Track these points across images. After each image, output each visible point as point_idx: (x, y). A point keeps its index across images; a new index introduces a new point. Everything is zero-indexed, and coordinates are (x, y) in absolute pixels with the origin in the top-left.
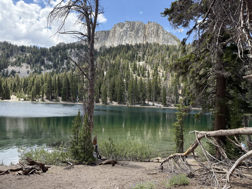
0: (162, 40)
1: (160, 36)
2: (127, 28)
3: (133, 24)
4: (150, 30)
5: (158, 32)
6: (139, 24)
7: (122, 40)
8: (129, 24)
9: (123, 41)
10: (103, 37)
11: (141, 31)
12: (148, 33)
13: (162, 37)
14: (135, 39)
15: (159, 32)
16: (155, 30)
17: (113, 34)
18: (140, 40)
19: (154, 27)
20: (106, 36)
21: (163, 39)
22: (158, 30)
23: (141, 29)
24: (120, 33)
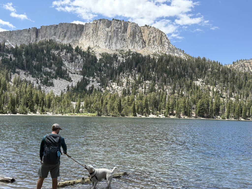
0: (168, 50)
1: (165, 45)
2: (117, 28)
3: (125, 24)
4: (151, 36)
5: (161, 40)
6: (134, 26)
7: (111, 41)
8: (119, 24)
9: (113, 44)
10: (74, 33)
11: (138, 35)
12: (149, 39)
13: (168, 46)
14: (132, 43)
15: (163, 41)
16: (157, 37)
17: (94, 32)
18: (139, 46)
19: (155, 33)
20: (78, 32)
21: (169, 48)
22: (161, 37)
23: (137, 32)
24: (106, 33)
